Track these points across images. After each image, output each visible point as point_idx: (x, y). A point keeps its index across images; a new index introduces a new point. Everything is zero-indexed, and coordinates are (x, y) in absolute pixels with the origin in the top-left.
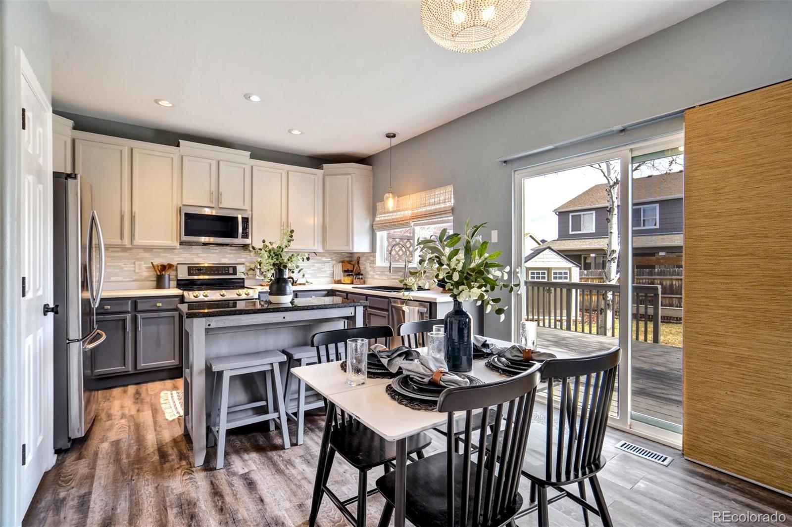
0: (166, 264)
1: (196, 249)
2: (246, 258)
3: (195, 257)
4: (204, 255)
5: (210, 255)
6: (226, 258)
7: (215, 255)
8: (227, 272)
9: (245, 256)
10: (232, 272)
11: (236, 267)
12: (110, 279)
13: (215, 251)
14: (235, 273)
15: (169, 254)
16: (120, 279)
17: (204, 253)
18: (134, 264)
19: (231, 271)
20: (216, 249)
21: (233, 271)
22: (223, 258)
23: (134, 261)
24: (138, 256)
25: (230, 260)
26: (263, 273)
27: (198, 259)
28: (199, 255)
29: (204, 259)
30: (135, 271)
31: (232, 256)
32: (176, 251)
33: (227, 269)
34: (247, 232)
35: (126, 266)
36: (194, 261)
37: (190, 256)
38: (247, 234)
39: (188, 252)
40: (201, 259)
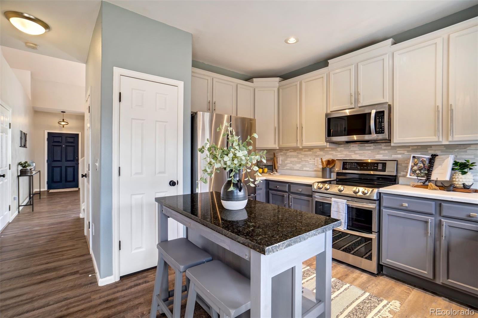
0: (330, 160)
1: (353, 147)
2: (404, 154)
3: (353, 153)
4: (360, 152)
5: (366, 152)
6: (381, 154)
7: (370, 152)
8: (376, 168)
9: (402, 152)
10: (381, 169)
11: (386, 163)
12: (303, 168)
13: (369, 148)
14: (384, 170)
15: (334, 152)
16: (308, 169)
17: (360, 150)
18: (315, 159)
19: (380, 167)
20: (371, 146)
21: (383, 167)
22: (378, 154)
23: (314, 157)
24: (316, 154)
25: (383, 156)
26: (415, 171)
27: (355, 155)
28: (356, 152)
29: (360, 156)
30: (315, 164)
31: (387, 152)
32: (339, 149)
33: (376, 165)
34: (382, 127)
35: (310, 160)
36: (352, 157)
37: (349, 153)
38: (382, 129)
39: (347, 150)
40: (358, 155)
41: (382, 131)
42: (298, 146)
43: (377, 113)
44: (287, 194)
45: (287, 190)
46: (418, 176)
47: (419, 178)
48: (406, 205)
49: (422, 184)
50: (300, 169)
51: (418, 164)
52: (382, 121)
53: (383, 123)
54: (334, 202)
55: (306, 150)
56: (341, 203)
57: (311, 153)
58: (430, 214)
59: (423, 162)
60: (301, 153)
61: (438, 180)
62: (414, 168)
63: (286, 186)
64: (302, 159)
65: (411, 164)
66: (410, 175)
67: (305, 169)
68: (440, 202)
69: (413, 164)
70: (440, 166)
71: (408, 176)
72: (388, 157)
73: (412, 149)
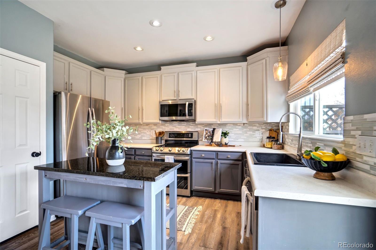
0: (161, 132)
1: (175, 123)
2: (201, 128)
3: (175, 128)
4: (179, 127)
5: (182, 126)
6: (190, 128)
7: (184, 127)
8: (188, 136)
9: (200, 127)
10: (190, 137)
11: (193, 133)
12: (142, 138)
13: (184, 124)
14: (192, 137)
15: (164, 126)
16: (146, 138)
17: (179, 125)
18: (150, 132)
19: (190, 136)
20: (184, 123)
21: (191, 136)
22: (189, 128)
23: (150, 130)
24: (152, 128)
25: (191, 129)
26: (207, 137)
27: (176, 129)
28: (177, 127)
29: (179, 129)
30: (150, 135)
31: (193, 127)
32: (166, 125)
33: (188, 134)
34: (191, 113)
35: (147, 132)
36: (174, 130)
37: (172, 128)
38: (191, 114)
39: (171, 125)
40: (178, 129)
41: (191, 115)
42: (140, 122)
43: (189, 104)
44: (133, 156)
45: (133, 154)
46: (208, 140)
47: (208, 141)
48: (203, 155)
49: (209, 144)
50: (140, 139)
51: (207, 133)
52: (191, 109)
53: (192, 110)
54: (167, 158)
55: (145, 125)
56: (171, 158)
57: (148, 127)
58: (213, 159)
59: (210, 132)
60: (140, 127)
61: (216, 141)
62: (206, 136)
63: (132, 151)
64: (142, 131)
65: (205, 133)
66: (204, 140)
67: (143, 138)
68: (217, 152)
69: (206, 134)
70: (217, 134)
71: (203, 140)
72: (193, 130)
73: (205, 125)
